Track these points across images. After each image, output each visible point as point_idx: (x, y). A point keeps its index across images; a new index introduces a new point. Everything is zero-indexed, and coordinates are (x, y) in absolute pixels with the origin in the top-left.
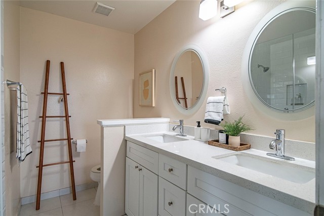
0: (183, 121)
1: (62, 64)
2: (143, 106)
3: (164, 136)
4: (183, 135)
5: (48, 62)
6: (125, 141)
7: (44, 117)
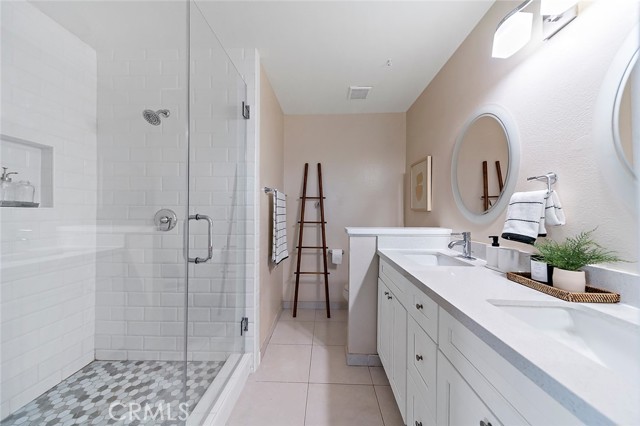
0: (469, 234)
1: (319, 165)
2: (416, 211)
3: (439, 255)
4: (469, 258)
5: (307, 165)
6: (377, 257)
7: (302, 223)
